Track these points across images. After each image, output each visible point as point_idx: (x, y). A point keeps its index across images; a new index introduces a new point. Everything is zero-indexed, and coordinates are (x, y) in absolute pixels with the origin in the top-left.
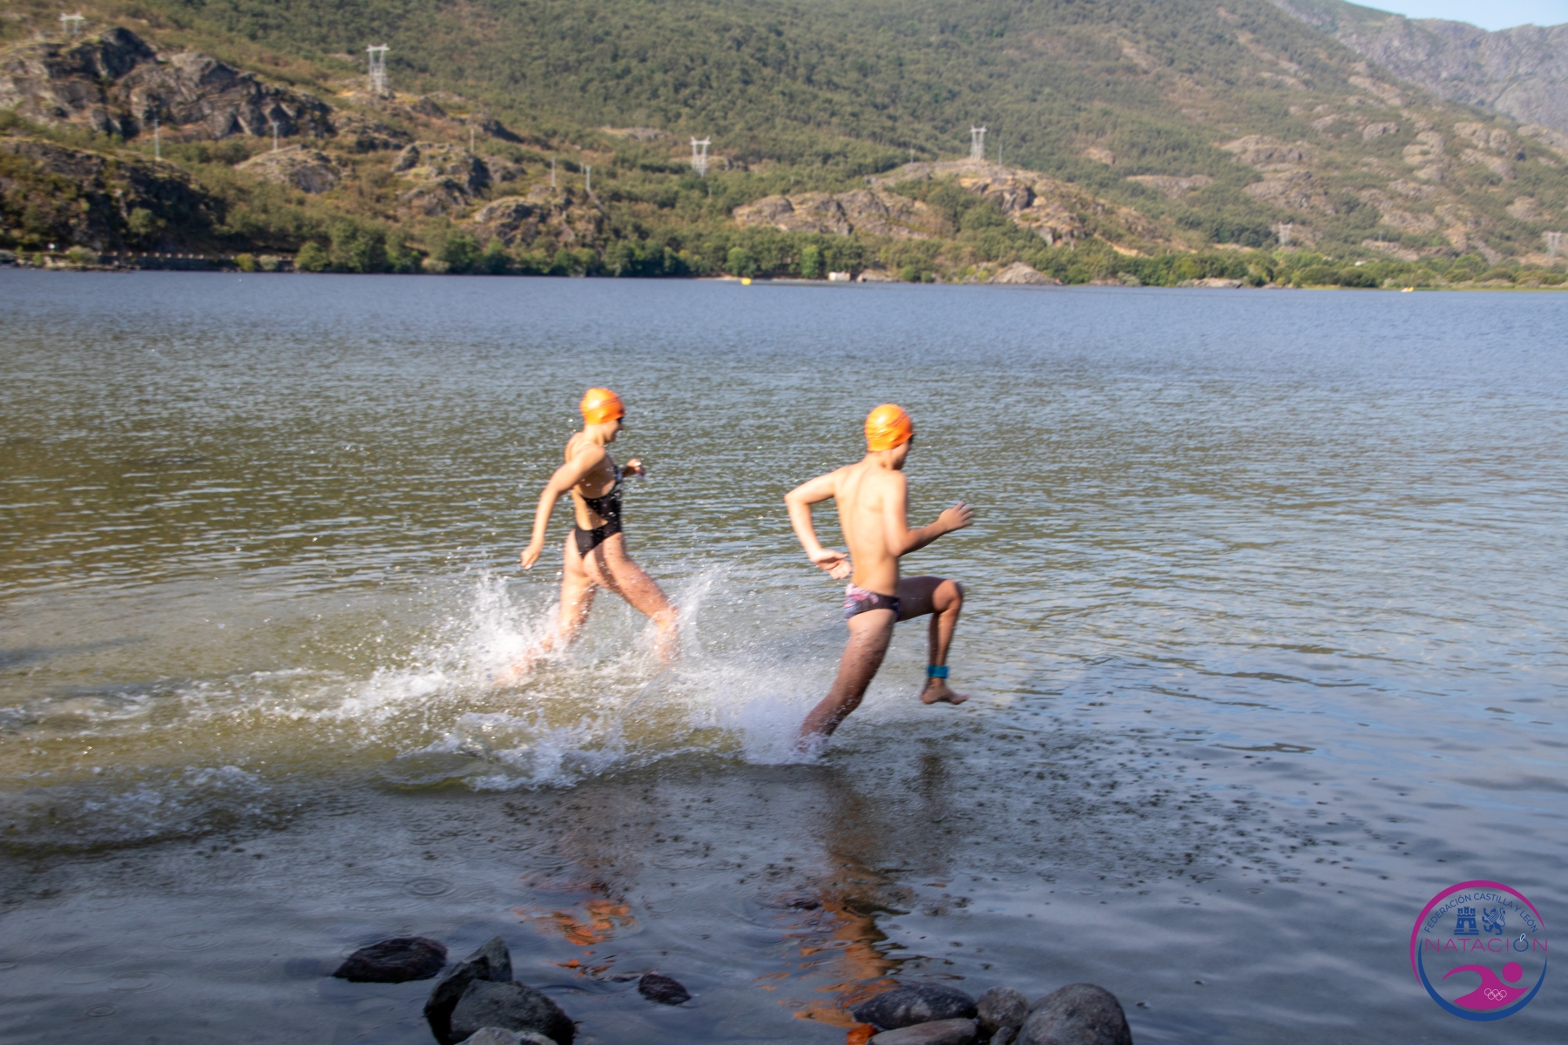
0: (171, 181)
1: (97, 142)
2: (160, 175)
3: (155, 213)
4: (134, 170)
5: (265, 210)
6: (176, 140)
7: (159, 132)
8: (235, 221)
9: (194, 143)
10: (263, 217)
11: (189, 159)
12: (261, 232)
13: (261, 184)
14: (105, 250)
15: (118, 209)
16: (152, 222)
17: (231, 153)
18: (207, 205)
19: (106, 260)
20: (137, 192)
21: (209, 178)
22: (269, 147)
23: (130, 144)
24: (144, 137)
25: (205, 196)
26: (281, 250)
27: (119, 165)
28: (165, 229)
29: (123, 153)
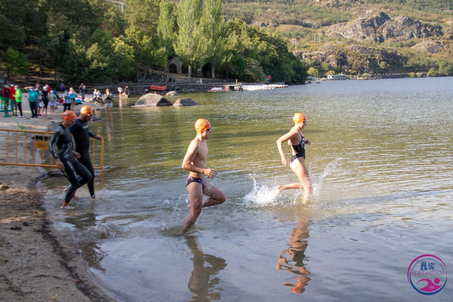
0: (392, 53)
1: (373, 44)
2: (389, 52)
3: (387, 63)
4: (382, 51)
5: (419, 60)
6: (394, 42)
7: (390, 40)
8: (409, 63)
9: (400, 42)
10: (418, 61)
11: (398, 47)
12: (417, 66)
13: (418, 52)
14: (373, 74)
15: (377, 62)
16: (386, 65)
17: (410, 44)
18: (402, 59)
19: (373, 76)
20: (382, 57)
21: (403, 52)
22: (422, 41)
23: (381, 44)
24: (385, 41)
25: (401, 57)
26: (423, 71)
27: (378, 50)
28: (390, 67)
29: (380, 47)
